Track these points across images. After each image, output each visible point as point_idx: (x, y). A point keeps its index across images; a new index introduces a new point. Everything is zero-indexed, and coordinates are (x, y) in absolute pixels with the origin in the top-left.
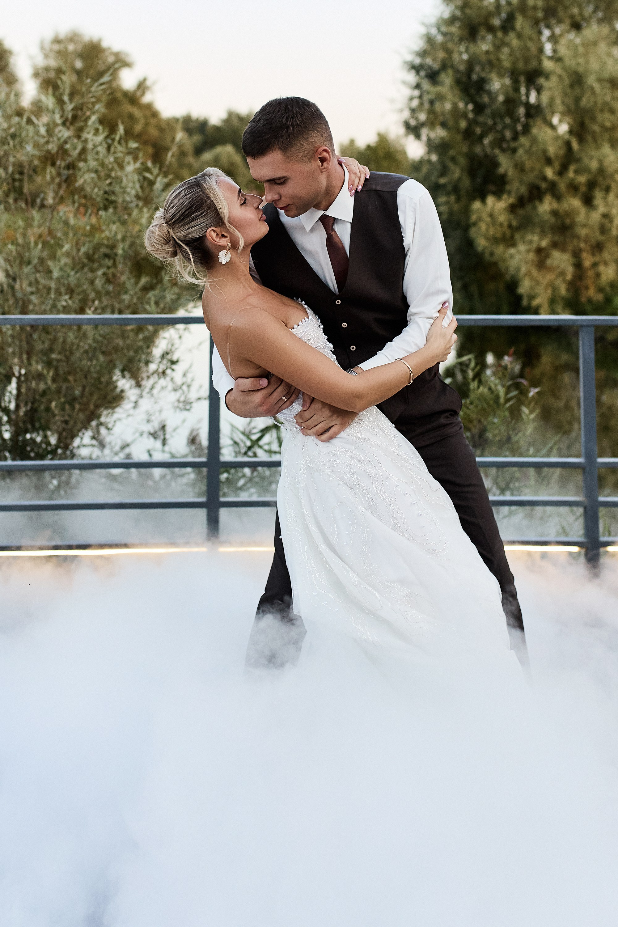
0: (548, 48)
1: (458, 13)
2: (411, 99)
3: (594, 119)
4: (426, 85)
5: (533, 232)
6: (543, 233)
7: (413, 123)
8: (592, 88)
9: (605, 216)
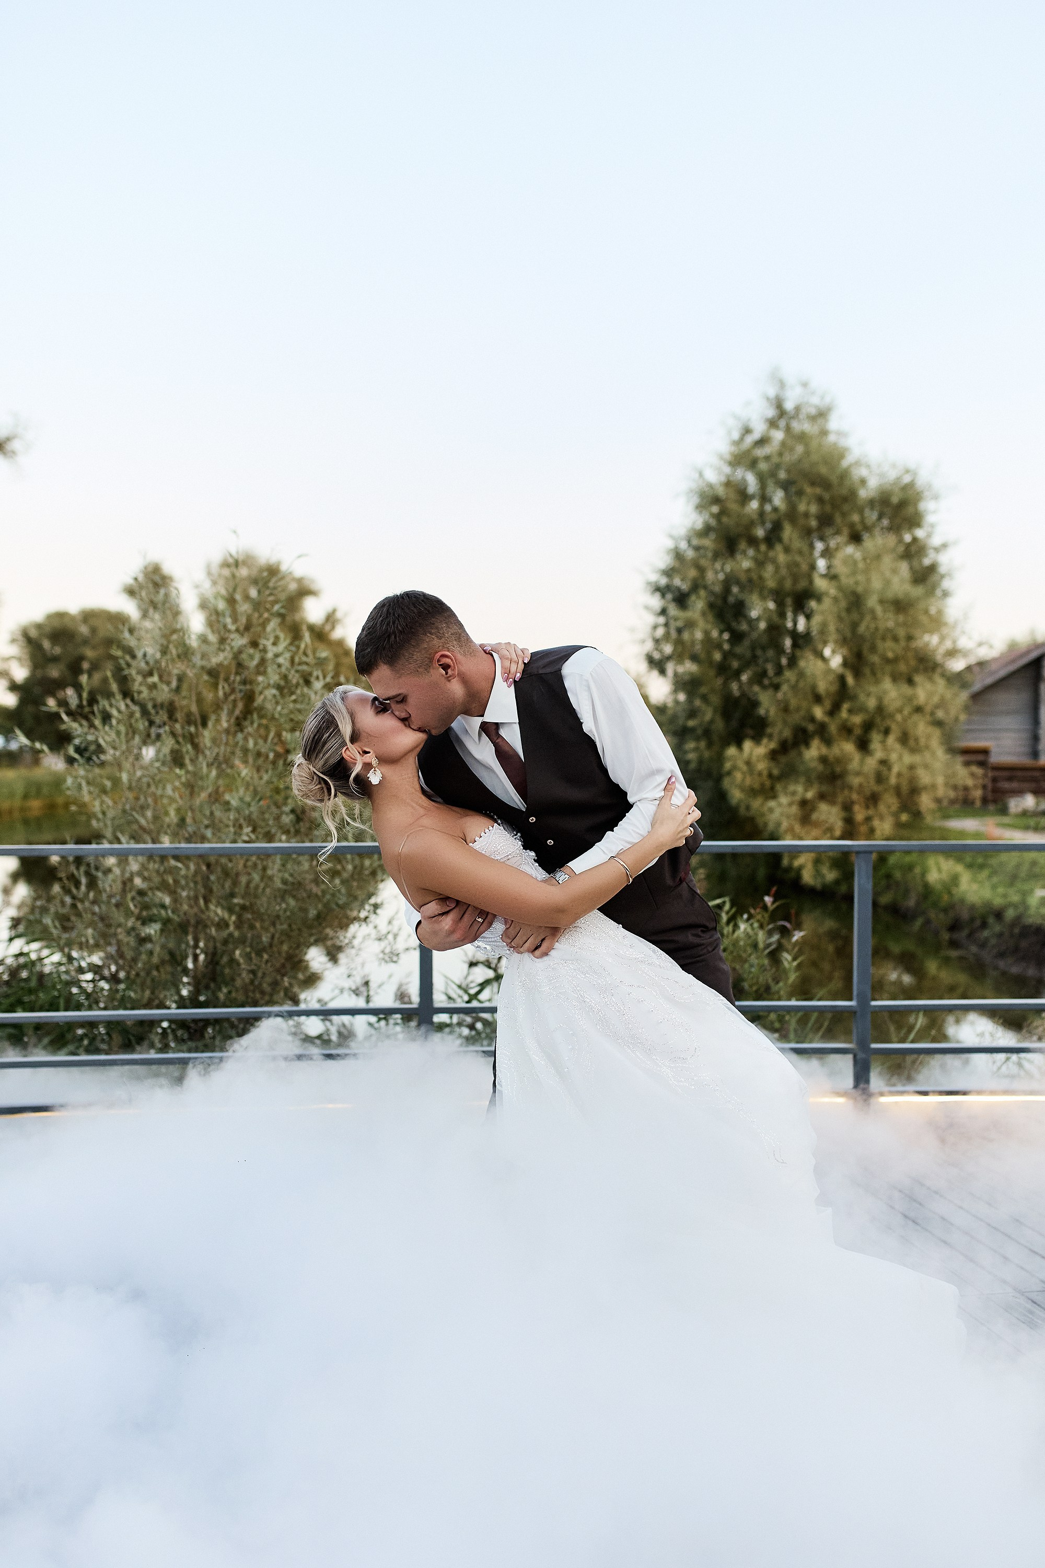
0: (821, 564)
1: (713, 522)
2: (655, 627)
3: (873, 649)
4: (673, 610)
5: (797, 782)
6: (809, 783)
7: (657, 656)
8: (873, 611)
9: (884, 762)
